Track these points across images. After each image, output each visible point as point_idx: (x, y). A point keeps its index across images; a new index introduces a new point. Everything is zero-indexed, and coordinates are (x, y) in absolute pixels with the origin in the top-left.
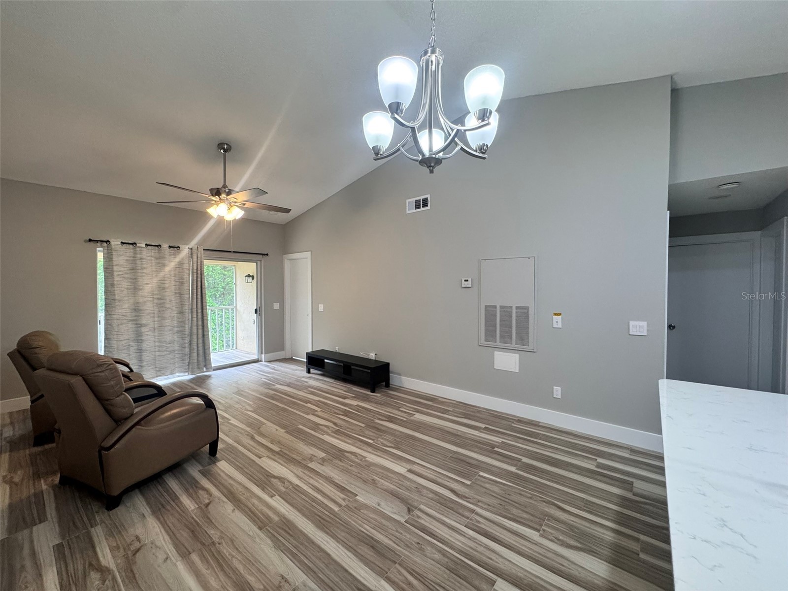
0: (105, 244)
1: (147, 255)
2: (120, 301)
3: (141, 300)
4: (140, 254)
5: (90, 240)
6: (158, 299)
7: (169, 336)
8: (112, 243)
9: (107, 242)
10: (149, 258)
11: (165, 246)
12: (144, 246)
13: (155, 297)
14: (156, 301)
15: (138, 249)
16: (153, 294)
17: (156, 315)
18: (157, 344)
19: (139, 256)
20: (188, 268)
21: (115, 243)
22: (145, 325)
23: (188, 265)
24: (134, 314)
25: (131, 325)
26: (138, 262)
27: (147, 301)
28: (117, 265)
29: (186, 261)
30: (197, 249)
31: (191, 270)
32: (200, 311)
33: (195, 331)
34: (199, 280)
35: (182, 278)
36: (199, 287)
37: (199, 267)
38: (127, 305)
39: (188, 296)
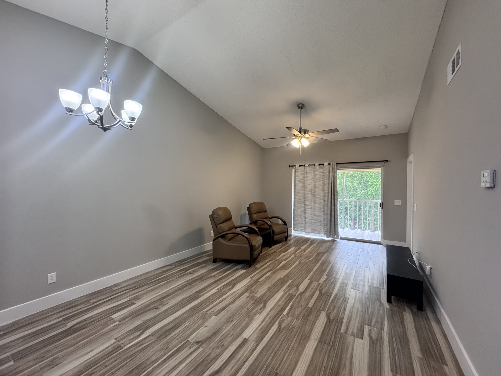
0: (295, 167)
1: (310, 170)
2: (298, 193)
3: (306, 193)
4: (306, 170)
5: (290, 166)
7: (317, 213)
10: (310, 172)
11: (317, 164)
12: (308, 166)
13: (312, 191)
14: (313, 194)
15: (305, 168)
17: (313, 201)
18: (312, 216)
20: (328, 175)
21: (297, 166)
22: (308, 205)
23: (328, 174)
24: (304, 199)
25: (303, 205)
26: (306, 174)
27: (309, 193)
28: (298, 176)
29: (327, 171)
30: (333, 164)
31: (329, 176)
32: (333, 201)
33: (329, 212)
34: (333, 182)
35: (325, 182)
36: (333, 186)
37: (333, 175)
38: (301, 195)
39: (327, 192)
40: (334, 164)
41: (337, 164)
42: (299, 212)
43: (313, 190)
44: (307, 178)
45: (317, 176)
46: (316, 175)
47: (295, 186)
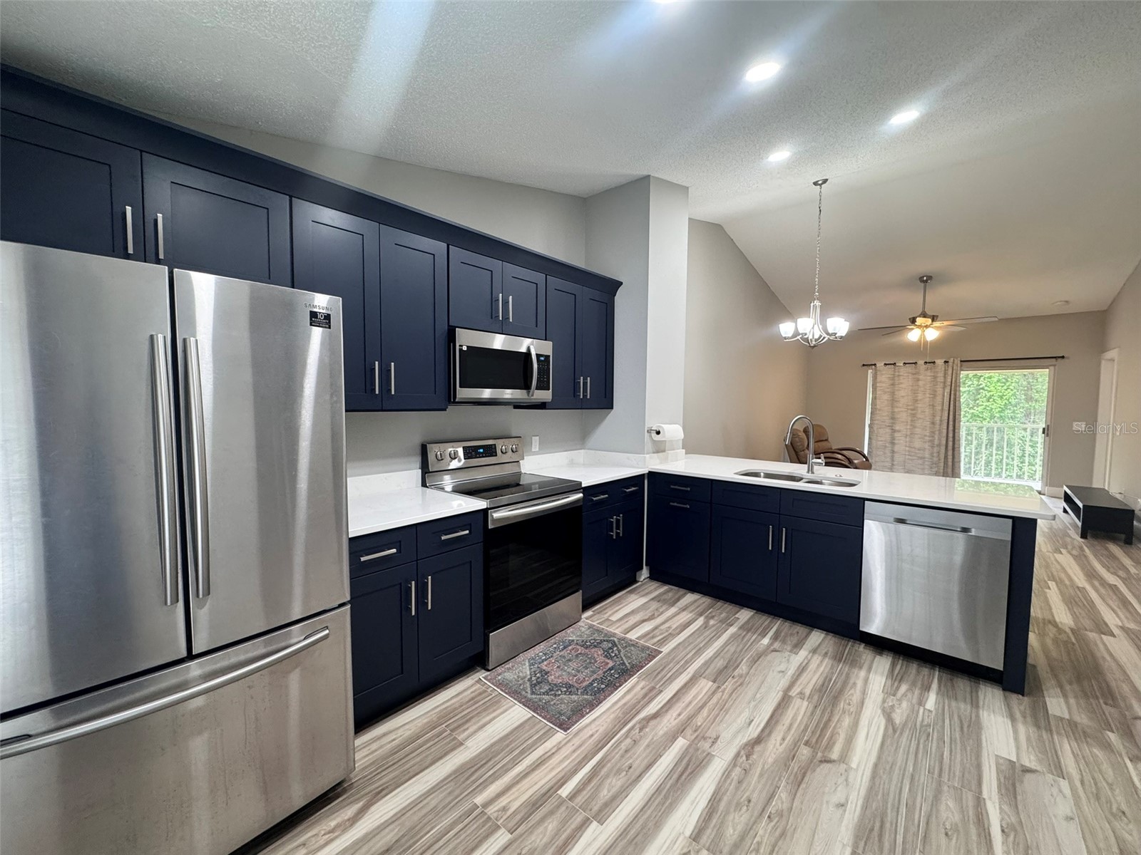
0: (873, 367)
1: (905, 372)
2: (880, 410)
3: (896, 410)
4: (899, 372)
5: (864, 365)
6: (912, 410)
7: (918, 443)
8: (878, 365)
9: (875, 365)
10: (906, 375)
11: (921, 362)
12: (902, 365)
13: (909, 407)
14: (909, 411)
15: (897, 368)
16: (908, 405)
17: (909, 424)
18: (907, 449)
19: (897, 373)
20: (942, 381)
21: (880, 365)
22: (899, 431)
23: (942, 378)
24: (891, 421)
25: (888, 430)
26: (896, 378)
27: (902, 411)
28: (880, 382)
29: (941, 375)
30: (954, 363)
31: (945, 383)
32: (951, 423)
33: (944, 442)
34: (952, 392)
35: (936, 391)
36: (952, 399)
37: (953, 380)
38: (886, 414)
39: (940, 408)
40: (956, 362)
41: (961, 361)
42: (881, 443)
43: (911, 405)
44: (900, 386)
45: (921, 383)
46: (918, 380)
47: (874, 399)
